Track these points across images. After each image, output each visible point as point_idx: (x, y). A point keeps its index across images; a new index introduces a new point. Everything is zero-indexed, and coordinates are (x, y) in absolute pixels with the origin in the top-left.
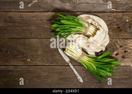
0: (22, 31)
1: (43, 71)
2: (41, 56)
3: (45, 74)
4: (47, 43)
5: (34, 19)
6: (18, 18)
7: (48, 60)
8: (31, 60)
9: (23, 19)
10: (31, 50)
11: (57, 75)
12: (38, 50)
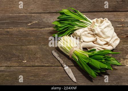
0: (19, 40)
1: (42, 71)
2: (40, 58)
3: (44, 74)
4: (48, 48)
5: (34, 32)
6: (16, 32)
7: (49, 61)
8: (27, 61)
9: (21, 32)
10: (28, 54)
11: (60, 74)
12: (36, 54)
